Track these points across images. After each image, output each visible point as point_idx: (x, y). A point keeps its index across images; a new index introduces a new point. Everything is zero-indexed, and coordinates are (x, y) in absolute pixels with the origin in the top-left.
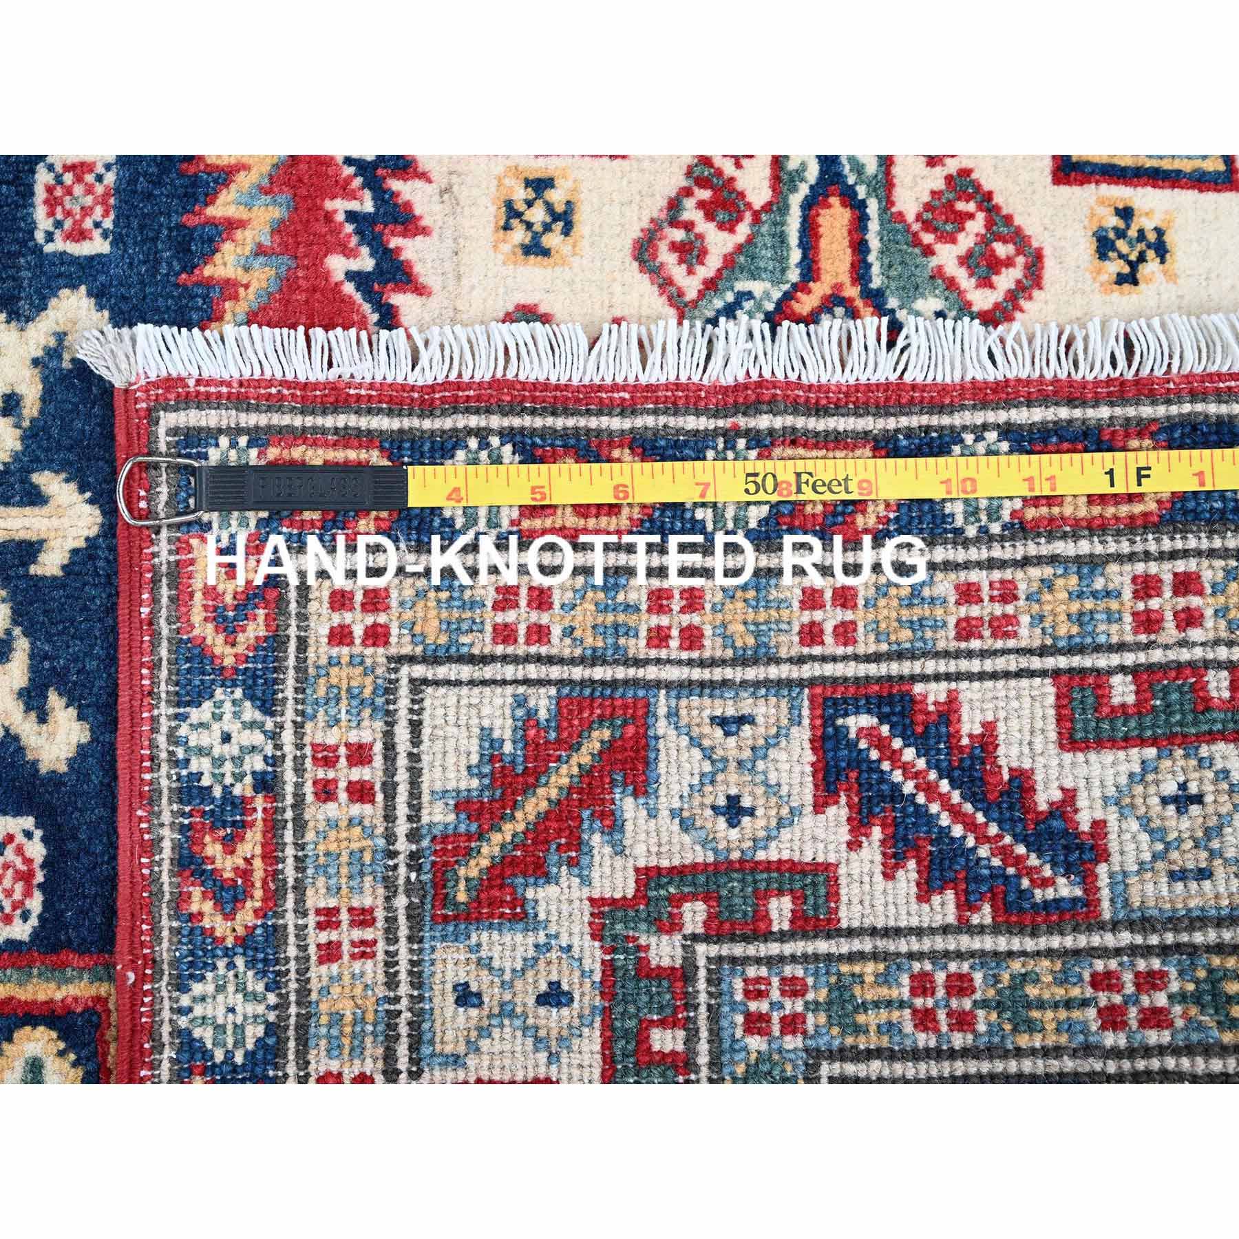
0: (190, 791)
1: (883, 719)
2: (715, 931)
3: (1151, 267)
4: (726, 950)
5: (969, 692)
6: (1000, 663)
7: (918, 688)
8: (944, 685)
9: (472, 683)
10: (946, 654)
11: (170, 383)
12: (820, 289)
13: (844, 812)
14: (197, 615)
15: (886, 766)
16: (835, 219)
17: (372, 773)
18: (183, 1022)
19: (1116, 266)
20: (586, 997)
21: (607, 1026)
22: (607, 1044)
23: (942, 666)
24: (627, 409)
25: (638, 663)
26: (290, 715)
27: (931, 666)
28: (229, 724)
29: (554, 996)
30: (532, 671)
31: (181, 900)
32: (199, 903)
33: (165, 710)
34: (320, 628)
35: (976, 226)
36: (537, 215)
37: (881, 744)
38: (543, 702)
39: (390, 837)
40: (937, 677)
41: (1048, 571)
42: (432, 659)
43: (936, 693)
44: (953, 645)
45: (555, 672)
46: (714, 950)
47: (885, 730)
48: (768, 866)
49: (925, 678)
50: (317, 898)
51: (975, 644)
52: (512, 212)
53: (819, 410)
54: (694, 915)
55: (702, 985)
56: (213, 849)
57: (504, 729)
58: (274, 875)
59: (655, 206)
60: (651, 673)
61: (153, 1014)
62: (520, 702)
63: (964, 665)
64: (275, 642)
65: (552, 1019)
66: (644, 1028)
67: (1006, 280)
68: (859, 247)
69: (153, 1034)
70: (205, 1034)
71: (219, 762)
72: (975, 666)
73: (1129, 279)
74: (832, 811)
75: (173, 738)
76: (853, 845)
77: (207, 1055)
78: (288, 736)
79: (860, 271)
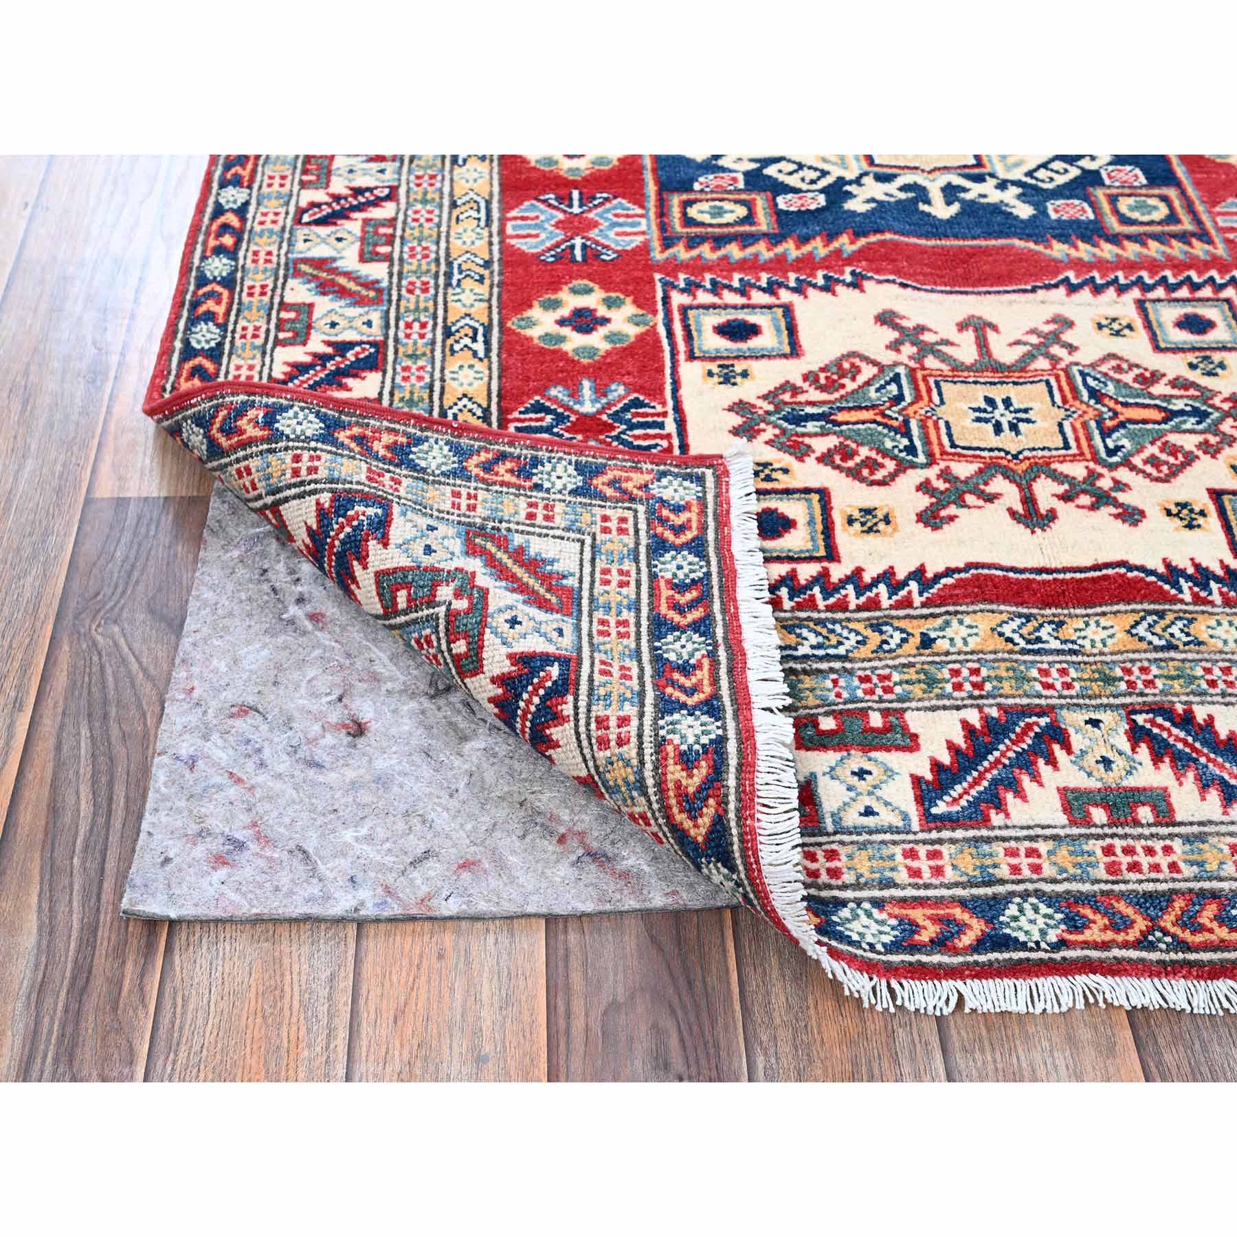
0: (536, 462)
1: (555, 683)
2: (451, 615)
4: (442, 621)
5: (569, 727)
6: (585, 743)
7: (570, 698)
8: (572, 712)
9: (581, 560)
10: (589, 711)
11: (726, 473)
13: (506, 670)
14: (617, 473)
15: (530, 688)
17: (539, 520)
18: (432, 441)
20: (427, 561)
21: (411, 568)
22: (402, 569)
23: (582, 710)
24: (724, 611)
25: (590, 616)
26: (568, 498)
27: (582, 704)
28: (565, 479)
29: (428, 550)
30: (587, 579)
31: (487, 451)
32: (484, 456)
33: (574, 458)
34: (608, 512)
37: (541, 685)
38: (571, 582)
39: (509, 522)
40: (576, 708)
41: (635, 762)
42: (593, 546)
43: (567, 709)
44: (593, 714)
45: (586, 586)
46: (442, 615)
47: (549, 684)
48: (482, 634)
49: (576, 700)
50: (482, 495)
51: (593, 726)
53: (730, 671)
54: (461, 604)
55: (426, 612)
56: (509, 465)
57: (557, 567)
58: (495, 483)
60: (585, 618)
61: (437, 431)
62: (572, 575)
63: (582, 722)
64: (604, 498)
65: (418, 549)
66: (408, 586)
69: (427, 429)
70: (425, 446)
71: (549, 474)
72: (582, 729)
74: (508, 662)
75: (560, 459)
76: (493, 680)
77: (416, 445)
78: (559, 496)
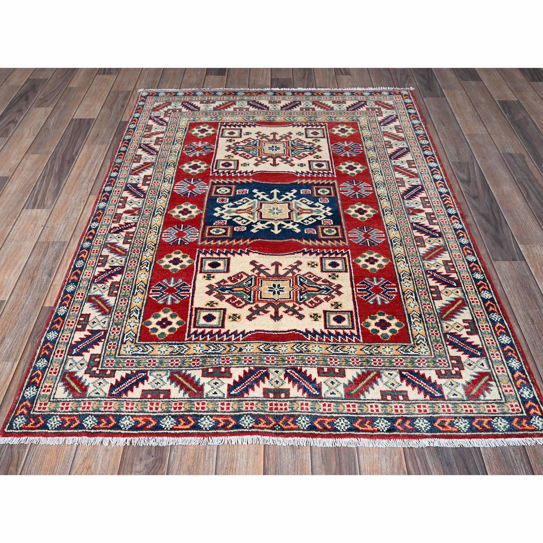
3: (313, 319)
12: (307, 287)
16: (316, 289)
19: (313, 315)
35: (316, 302)
36: (313, 264)
52: (313, 263)
59: (315, 274)
67: (310, 304)
68: (312, 291)
73: (311, 316)
79: (309, 291)
